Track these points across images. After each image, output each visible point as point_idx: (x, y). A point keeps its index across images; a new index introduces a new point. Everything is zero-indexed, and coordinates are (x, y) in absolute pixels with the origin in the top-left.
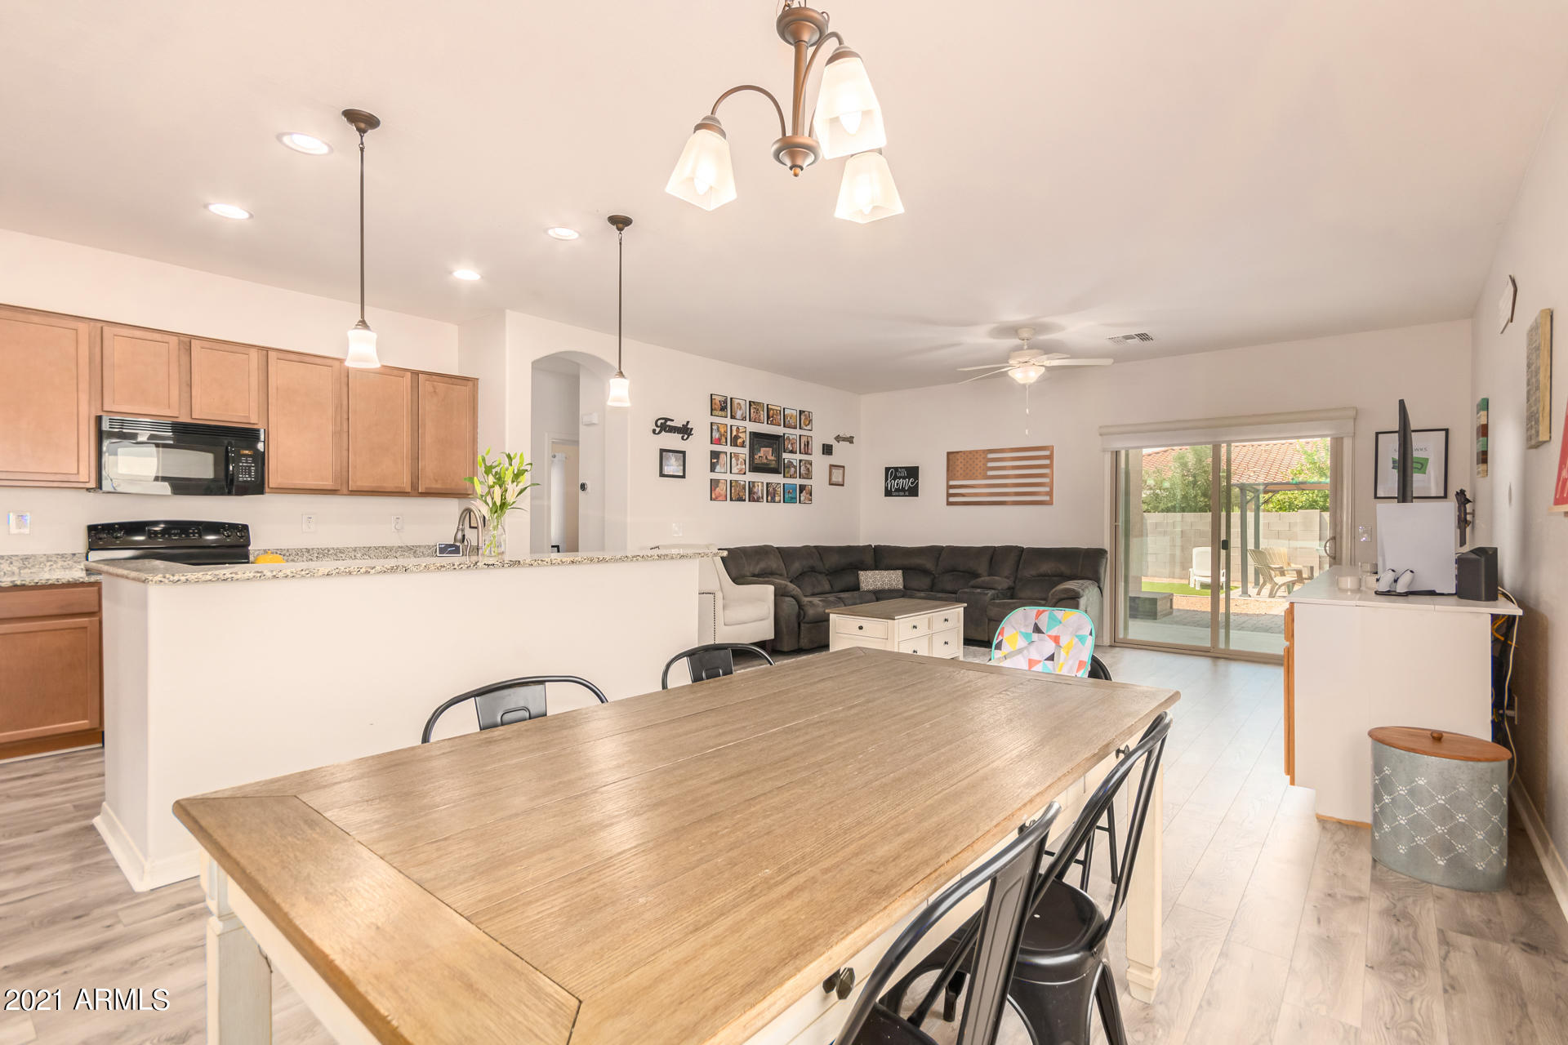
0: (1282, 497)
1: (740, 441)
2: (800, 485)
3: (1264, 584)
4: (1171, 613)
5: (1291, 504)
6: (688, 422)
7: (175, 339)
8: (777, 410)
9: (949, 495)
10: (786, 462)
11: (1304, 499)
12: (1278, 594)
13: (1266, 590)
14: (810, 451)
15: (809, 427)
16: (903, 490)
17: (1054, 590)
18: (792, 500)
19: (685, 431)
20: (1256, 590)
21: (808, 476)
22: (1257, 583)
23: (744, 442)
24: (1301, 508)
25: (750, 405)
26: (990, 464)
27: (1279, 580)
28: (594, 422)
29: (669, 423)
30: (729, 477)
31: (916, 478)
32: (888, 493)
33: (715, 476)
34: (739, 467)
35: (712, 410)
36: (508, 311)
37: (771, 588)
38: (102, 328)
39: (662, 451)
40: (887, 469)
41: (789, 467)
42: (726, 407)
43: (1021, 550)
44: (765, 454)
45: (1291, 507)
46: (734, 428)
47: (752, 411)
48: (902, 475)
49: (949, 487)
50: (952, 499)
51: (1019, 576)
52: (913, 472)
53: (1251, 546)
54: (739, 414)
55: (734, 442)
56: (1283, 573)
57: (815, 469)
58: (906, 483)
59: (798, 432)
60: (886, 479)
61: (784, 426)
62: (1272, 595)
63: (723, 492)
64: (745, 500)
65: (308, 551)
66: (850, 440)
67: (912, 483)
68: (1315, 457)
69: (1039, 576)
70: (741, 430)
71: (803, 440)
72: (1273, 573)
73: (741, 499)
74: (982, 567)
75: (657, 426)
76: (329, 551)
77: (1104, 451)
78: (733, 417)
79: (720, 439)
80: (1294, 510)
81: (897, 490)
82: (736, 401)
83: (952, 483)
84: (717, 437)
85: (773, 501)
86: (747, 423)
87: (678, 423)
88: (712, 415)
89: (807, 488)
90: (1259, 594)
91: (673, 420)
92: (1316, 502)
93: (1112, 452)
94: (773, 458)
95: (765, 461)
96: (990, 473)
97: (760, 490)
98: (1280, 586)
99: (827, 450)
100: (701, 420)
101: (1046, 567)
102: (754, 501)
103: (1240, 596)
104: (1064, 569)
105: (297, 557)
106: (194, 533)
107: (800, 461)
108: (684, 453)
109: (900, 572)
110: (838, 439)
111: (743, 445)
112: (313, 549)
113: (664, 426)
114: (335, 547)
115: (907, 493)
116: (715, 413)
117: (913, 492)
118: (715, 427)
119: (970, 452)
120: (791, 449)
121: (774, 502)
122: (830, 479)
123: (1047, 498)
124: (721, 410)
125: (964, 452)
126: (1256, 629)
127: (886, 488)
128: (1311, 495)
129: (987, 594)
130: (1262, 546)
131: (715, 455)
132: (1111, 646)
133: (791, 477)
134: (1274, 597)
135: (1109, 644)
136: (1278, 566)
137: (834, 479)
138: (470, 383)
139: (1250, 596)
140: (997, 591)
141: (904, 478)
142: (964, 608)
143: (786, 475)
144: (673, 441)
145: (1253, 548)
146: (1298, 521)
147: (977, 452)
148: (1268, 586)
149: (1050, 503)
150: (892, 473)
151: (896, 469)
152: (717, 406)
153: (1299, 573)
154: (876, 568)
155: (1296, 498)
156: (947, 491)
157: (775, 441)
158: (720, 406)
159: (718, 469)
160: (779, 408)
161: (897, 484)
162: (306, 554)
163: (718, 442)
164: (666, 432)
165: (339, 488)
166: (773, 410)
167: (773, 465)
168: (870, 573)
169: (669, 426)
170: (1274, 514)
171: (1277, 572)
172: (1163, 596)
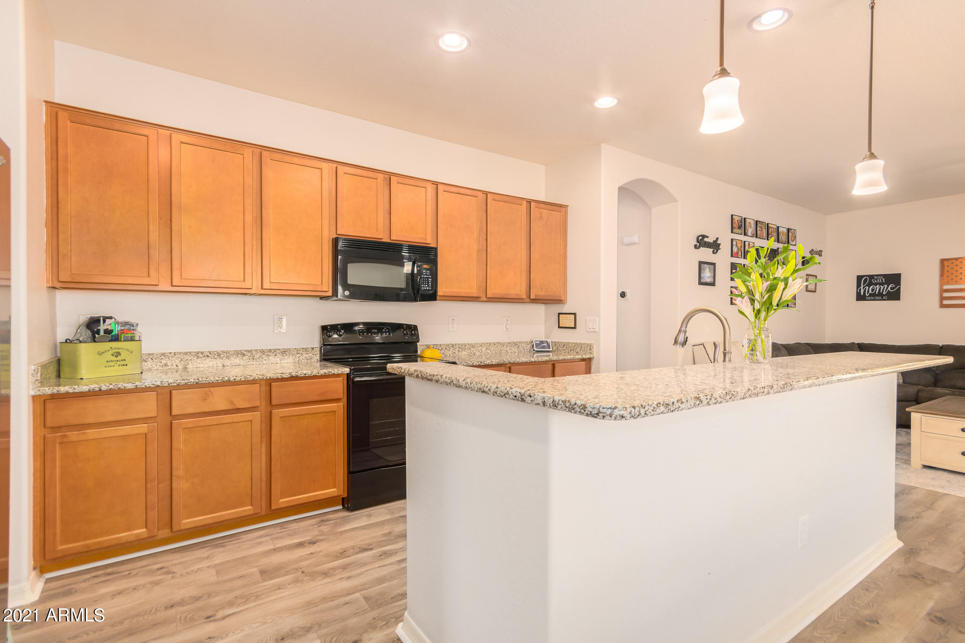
6: (717, 239)
7: (381, 176)
8: (773, 228)
9: (943, 298)
15: (794, 243)
16: (880, 294)
19: (715, 246)
25: (757, 224)
28: (636, 242)
29: (706, 239)
31: (898, 284)
32: (860, 298)
33: (733, 284)
35: (732, 228)
36: (603, 145)
38: (336, 167)
39: (701, 263)
40: (859, 278)
42: (741, 226)
47: (758, 229)
48: (879, 281)
49: (943, 291)
50: (947, 302)
52: (894, 279)
54: (749, 233)
58: (886, 289)
60: (858, 286)
61: (778, 242)
65: (453, 346)
66: (820, 253)
67: (892, 289)
70: (751, 244)
75: (698, 242)
76: (465, 346)
78: (745, 234)
79: (737, 253)
81: (871, 295)
82: (748, 221)
83: (946, 287)
84: (736, 251)
86: (754, 240)
87: (710, 240)
88: (732, 232)
91: (708, 237)
100: (725, 237)
105: (446, 351)
106: (386, 332)
108: (714, 264)
110: (813, 252)
112: (456, 344)
113: (701, 242)
114: (469, 343)
115: (885, 297)
116: (734, 230)
117: (895, 296)
118: (734, 243)
122: (806, 287)
124: (738, 228)
127: (858, 294)
131: (734, 266)
137: (809, 287)
138: (564, 209)
141: (882, 284)
144: (706, 254)
150: (865, 280)
151: (872, 277)
152: (736, 225)
156: (941, 295)
158: (739, 225)
161: (873, 290)
162: (452, 349)
163: (736, 255)
164: (704, 246)
165: (481, 296)
166: (771, 228)
169: (706, 242)
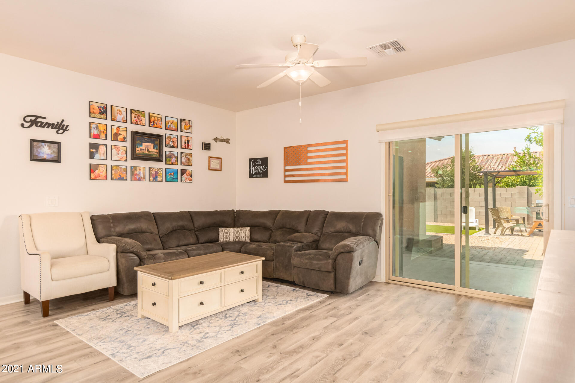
0: (508, 180)
1: (120, 137)
2: (181, 170)
3: (498, 227)
4: (442, 248)
5: (512, 183)
6: (63, 121)
8: (158, 118)
9: (285, 176)
10: (167, 153)
11: (519, 180)
12: (506, 233)
13: (499, 231)
14: (190, 147)
15: (189, 131)
16: (259, 173)
17: (338, 245)
18: (175, 180)
19: (60, 127)
20: (494, 230)
21: (189, 163)
22: (494, 226)
23: (124, 138)
24: (518, 185)
25: (131, 112)
26: (309, 155)
27: (506, 225)
29: (40, 120)
30: (109, 163)
31: (267, 165)
32: (251, 176)
33: (93, 161)
34: (120, 155)
35: (90, 113)
37: (114, 246)
39: (34, 141)
40: (250, 160)
41: (170, 157)
42: (105, 112)
43: (326, 213)
44: (147, 147)
45: (512, 185)
46: (115, 129)
47: (133, 116)
48: (258, 163)
49: (286, 171)
50: (287, 179)
51: (323, 232)
52: (264, 161)
53: (490, 206)
54: (119, 117)
55: (115, 137)
56: (508, 222)
57: (195, 160)
58: (261, 169)
59: (179, 133)
60: (250, 167)
61: (166, 129)
62: (502, 234)
63: (103, 174)
64: (126, 180)
66: (227, 141)
67: (264, 169)
68: (524, 159)
69: (336, 232)
70: (121, 129)
71: (184, 139)
72: (503, 221)
73: (121, 179)
74: (301, 226)
75: (25, 121)
77: (380, 142)
78: (113, 119)
79: (99, 135)
80: (514, 187)
81: (256, 173)
82: (116, 109)
83: (287, 168)
84: (96, 133)
85: (155, 179)
86: (128, 125)
88: (90, 117)
89: (187, 172)
90: (495, 233)
91: (45, 118)
92: (525, 182)
93: (386, 143)
94: (155, 150)
95: (147, 152)
96: (309, 161)
97: (140, 172)
98: (507, 229)
99: (206, 146)
100: (78, 120)
101: (341, 225)
102: (136, 180)
103: (485, 234)
104: (352, 227)
107: (181, 153)
108: (59, 143)
109: (248, 229)
110: (216, 140)
111: (124, 140)
113: (33, 122)
115: (261, 175)
116: (92, 115)
117: (265, 174)
118: (93, 126)
119: (297, 147)
120: (172, 144)
121: (156, 181)
122: (209, 166)
123: (344, 177)
124: (100, 113)
125: (294, 147)
126: (492, 261)
127: (250, 172)
128: (522, 179)
129: (293, 246)
130: (497, 205)
131: (93, 146)
132: (386, 283)
133: (172, 164)
134: (503, 235)
135: (385, 281)
136: (505, 217)
137: (212, 166)
139: (490, 235)
140: (303, 244)
141: (260, 165)
142: (263, 261)
143: (168, 163)
145: (492, 207)
146: (516, 192)
147: (301, 146)
148: (500, 228)
149: (346, 180)
150: (253, 162)
151: (255, 159)
152: (97, 110)
153: (517, 221)
154: (234, 226)
155: (514, 180)
156: (284, 174)
157: (156, 139)
158: (100, 110)
159: (97, 156)
160: (161, 116)
161: (256, 169)
163: (97, 137)
164: (37, 126)
166: (154, 117)
167: (156, 155)
168: (226, 230)
169: (41, 122)
170: (503, 188)
171: (505, 221)
172: (435, 238)
